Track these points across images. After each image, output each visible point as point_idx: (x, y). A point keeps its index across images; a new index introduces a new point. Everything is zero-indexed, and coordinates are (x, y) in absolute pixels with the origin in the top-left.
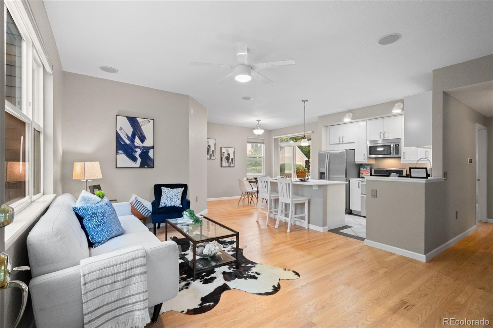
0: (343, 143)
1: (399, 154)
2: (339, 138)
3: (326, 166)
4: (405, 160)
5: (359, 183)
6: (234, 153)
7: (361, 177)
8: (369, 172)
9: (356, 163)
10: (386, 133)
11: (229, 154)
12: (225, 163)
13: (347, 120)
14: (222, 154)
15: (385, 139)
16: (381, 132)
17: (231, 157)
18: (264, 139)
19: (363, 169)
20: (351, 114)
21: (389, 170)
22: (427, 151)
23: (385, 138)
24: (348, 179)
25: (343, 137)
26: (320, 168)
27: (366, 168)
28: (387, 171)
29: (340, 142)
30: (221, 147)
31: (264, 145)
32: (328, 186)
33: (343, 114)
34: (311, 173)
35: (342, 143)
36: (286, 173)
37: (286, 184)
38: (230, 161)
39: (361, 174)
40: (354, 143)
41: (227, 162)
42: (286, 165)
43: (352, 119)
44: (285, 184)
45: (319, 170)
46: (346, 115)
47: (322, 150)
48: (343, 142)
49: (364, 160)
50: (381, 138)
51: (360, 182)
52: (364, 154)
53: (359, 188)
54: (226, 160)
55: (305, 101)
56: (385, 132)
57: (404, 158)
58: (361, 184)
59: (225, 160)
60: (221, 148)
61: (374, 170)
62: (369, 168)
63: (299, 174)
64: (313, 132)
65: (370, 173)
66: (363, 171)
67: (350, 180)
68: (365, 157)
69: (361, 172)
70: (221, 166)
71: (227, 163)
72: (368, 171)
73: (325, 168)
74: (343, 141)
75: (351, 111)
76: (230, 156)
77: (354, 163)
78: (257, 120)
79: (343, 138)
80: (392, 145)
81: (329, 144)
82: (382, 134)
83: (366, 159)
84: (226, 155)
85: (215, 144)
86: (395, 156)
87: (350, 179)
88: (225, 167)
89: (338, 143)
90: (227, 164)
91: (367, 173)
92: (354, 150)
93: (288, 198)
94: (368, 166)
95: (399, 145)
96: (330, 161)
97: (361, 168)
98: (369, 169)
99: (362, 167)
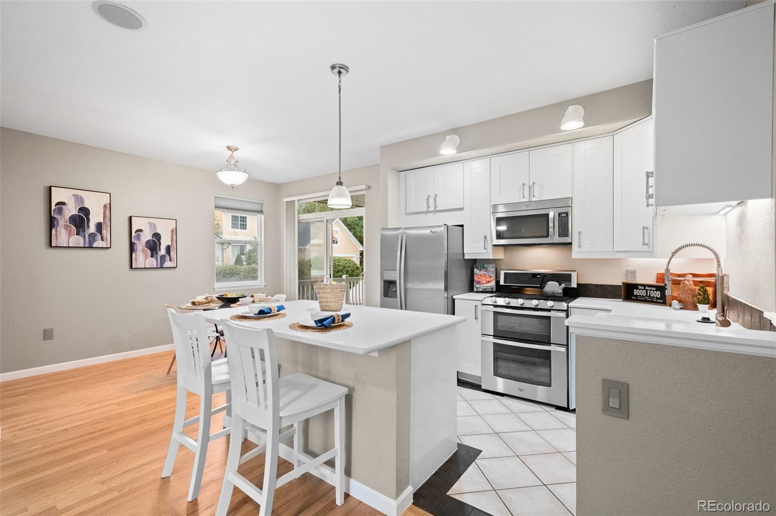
0: (435, 211)
1: (568, 236)
2: (428, 200)
3: (399, 263)
4: (582, 250)
5: (476, 306)
6: (174, 232)
7: (475, 290)
8: (494, 277)
9: (465, 258)
10: (535, 185)
11: (157, 236)
12: (142, 258)
13: (448, 151)
14: (133, 234)
15: (534, 199)
16: (524, 184)
17: (165, 242)
18: (262, 204)
19: (480, 271)
20: (456, 138)
21: (539, 274)
22: (647, 228)
23: (534, 196)
24: (450, 296)
25: (436, 195)
26: (383, 269)
27: (486, 269)
28: (534, 275)
29: (429, 207)
30: (129, 216)
31: (263, 217)
32: (412, 341)
33: (437, 138)
34: (366, 280)
35: (433, 210)
36: (313, 279)
37: (252, 349)
38: (163, 251)
39: (475, 284)
40: (462, 209)
41: (152, 256)
42: (312, 263)
43: (461, 148)
44: (250, 350)
45: (382, 275)
46: (445, 139)
47: (389, 227)
48: (436, 207)
49: (485, 251)
50: (524, 197)
51: (479, 304)
52: (485, 237)
53: (476, 318)
54: (149, 252)
55: (340, 69)
56: (534, 183)
57: (579, 247)
58: (482, 311)
59: (143, 251)
60: (130, 218)
61: (505, 273)
62: (491, 268)
63: (324, 295)
64: (369, 188)
65: (494, 281)
66: (480, 275)
67: (454, 300)
68: (488, 243)
69: (476, 278)
70: (131, 267)
71: (154, 260)
72: (490, 277)
73: (396, 270)
74: (437, 205)
75: (454, 131)
76: (162, 241)
77: (462, 258)
78: (229, 148)
79: (435, 199)
80: (551, 215)
81: (404, 212)
82: (526, 188)
83: (490, 248)
84: (147, 236)
85: (108, 208)
86: (556, 239)
87: (454, 297)
88: (145, 268)
89: (425, 210)
90: (152, 262)
91: (488, 280)
92: (462, 226)
93: (262, 408)
94: (492, 265)
95: (567, 214)
96: (408, 253)
97: (475, 270)
98: (493, 272)
99: (477, 268)
